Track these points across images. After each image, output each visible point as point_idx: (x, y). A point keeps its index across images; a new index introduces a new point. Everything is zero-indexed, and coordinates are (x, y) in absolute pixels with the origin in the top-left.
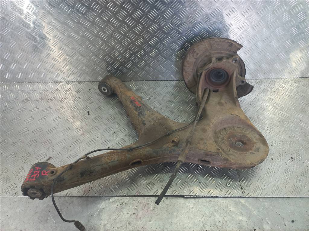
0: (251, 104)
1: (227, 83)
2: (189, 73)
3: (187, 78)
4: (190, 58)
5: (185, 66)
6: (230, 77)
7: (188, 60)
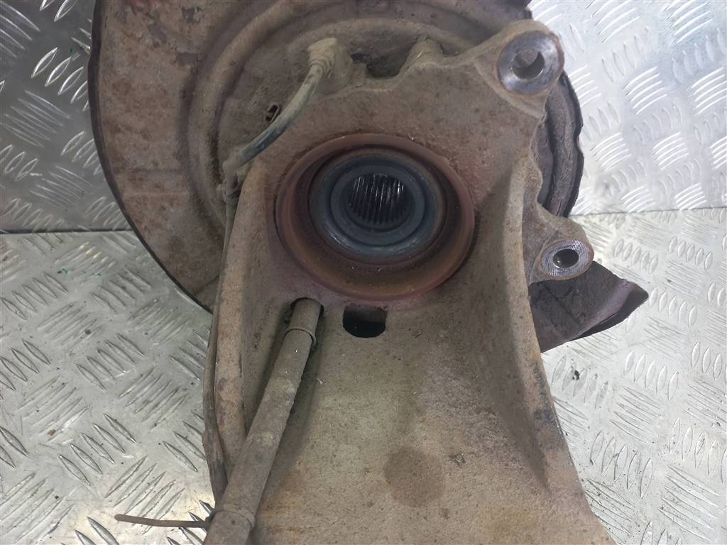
0: (577, 373)
1: (446, 268)
2: (158, 186)
3: (158, 226)
4: (134, 59)
5: (117, 130)
6: (469, 223)
7: (122, 71)
